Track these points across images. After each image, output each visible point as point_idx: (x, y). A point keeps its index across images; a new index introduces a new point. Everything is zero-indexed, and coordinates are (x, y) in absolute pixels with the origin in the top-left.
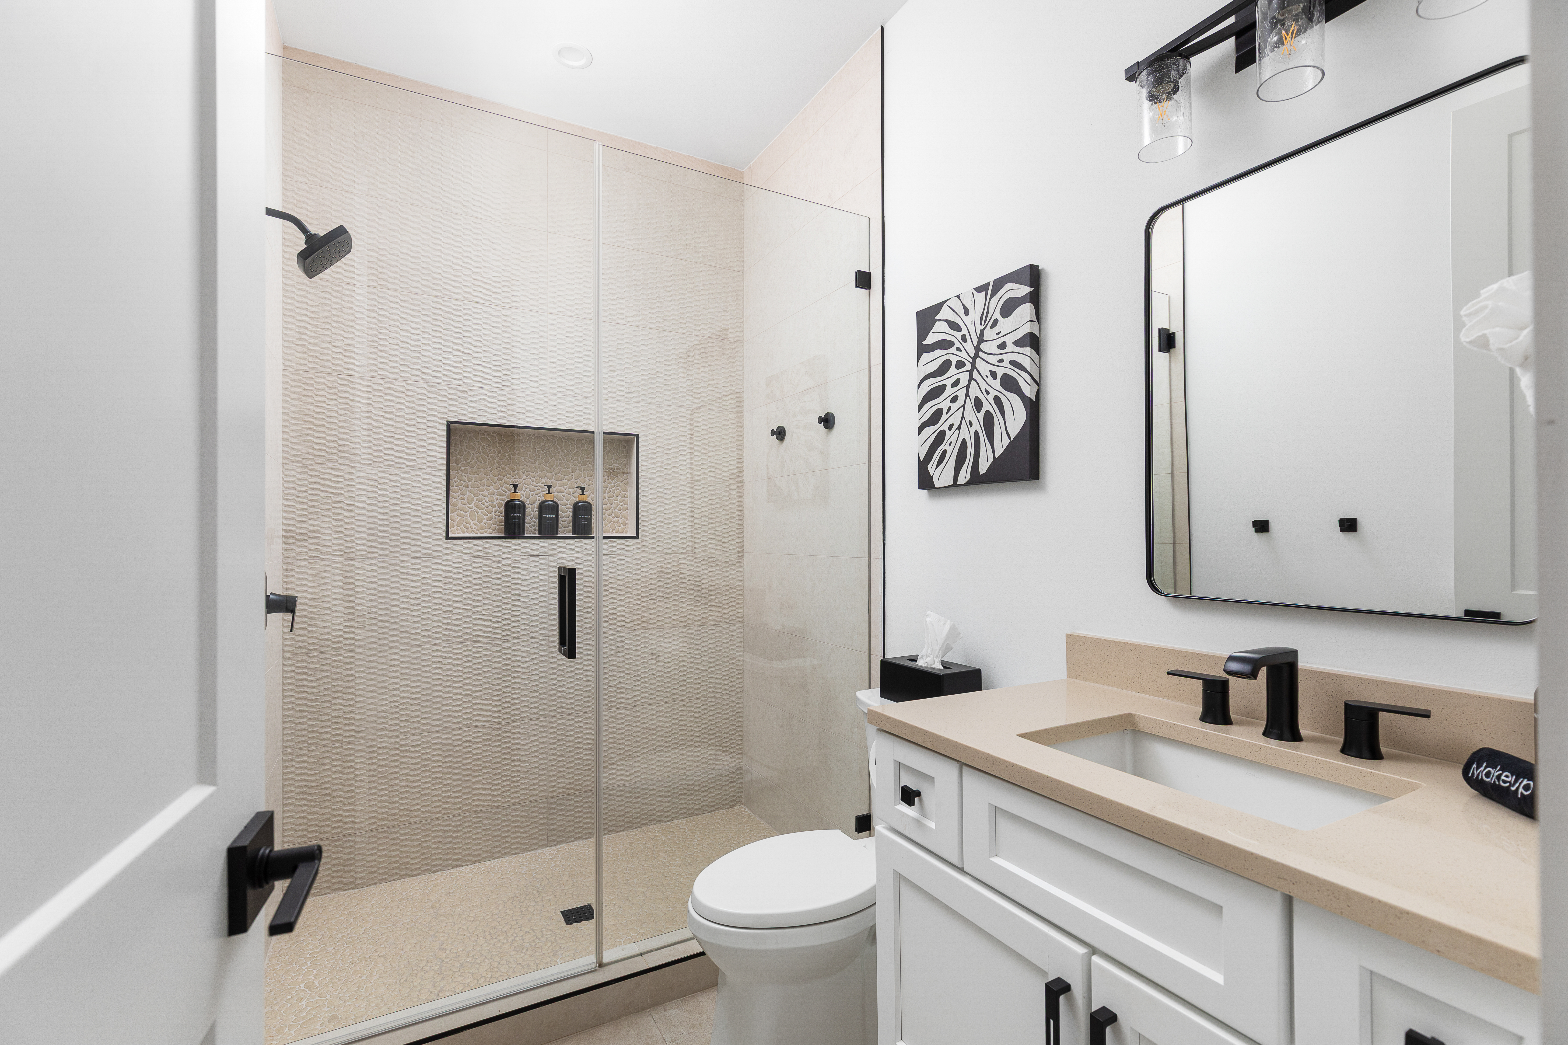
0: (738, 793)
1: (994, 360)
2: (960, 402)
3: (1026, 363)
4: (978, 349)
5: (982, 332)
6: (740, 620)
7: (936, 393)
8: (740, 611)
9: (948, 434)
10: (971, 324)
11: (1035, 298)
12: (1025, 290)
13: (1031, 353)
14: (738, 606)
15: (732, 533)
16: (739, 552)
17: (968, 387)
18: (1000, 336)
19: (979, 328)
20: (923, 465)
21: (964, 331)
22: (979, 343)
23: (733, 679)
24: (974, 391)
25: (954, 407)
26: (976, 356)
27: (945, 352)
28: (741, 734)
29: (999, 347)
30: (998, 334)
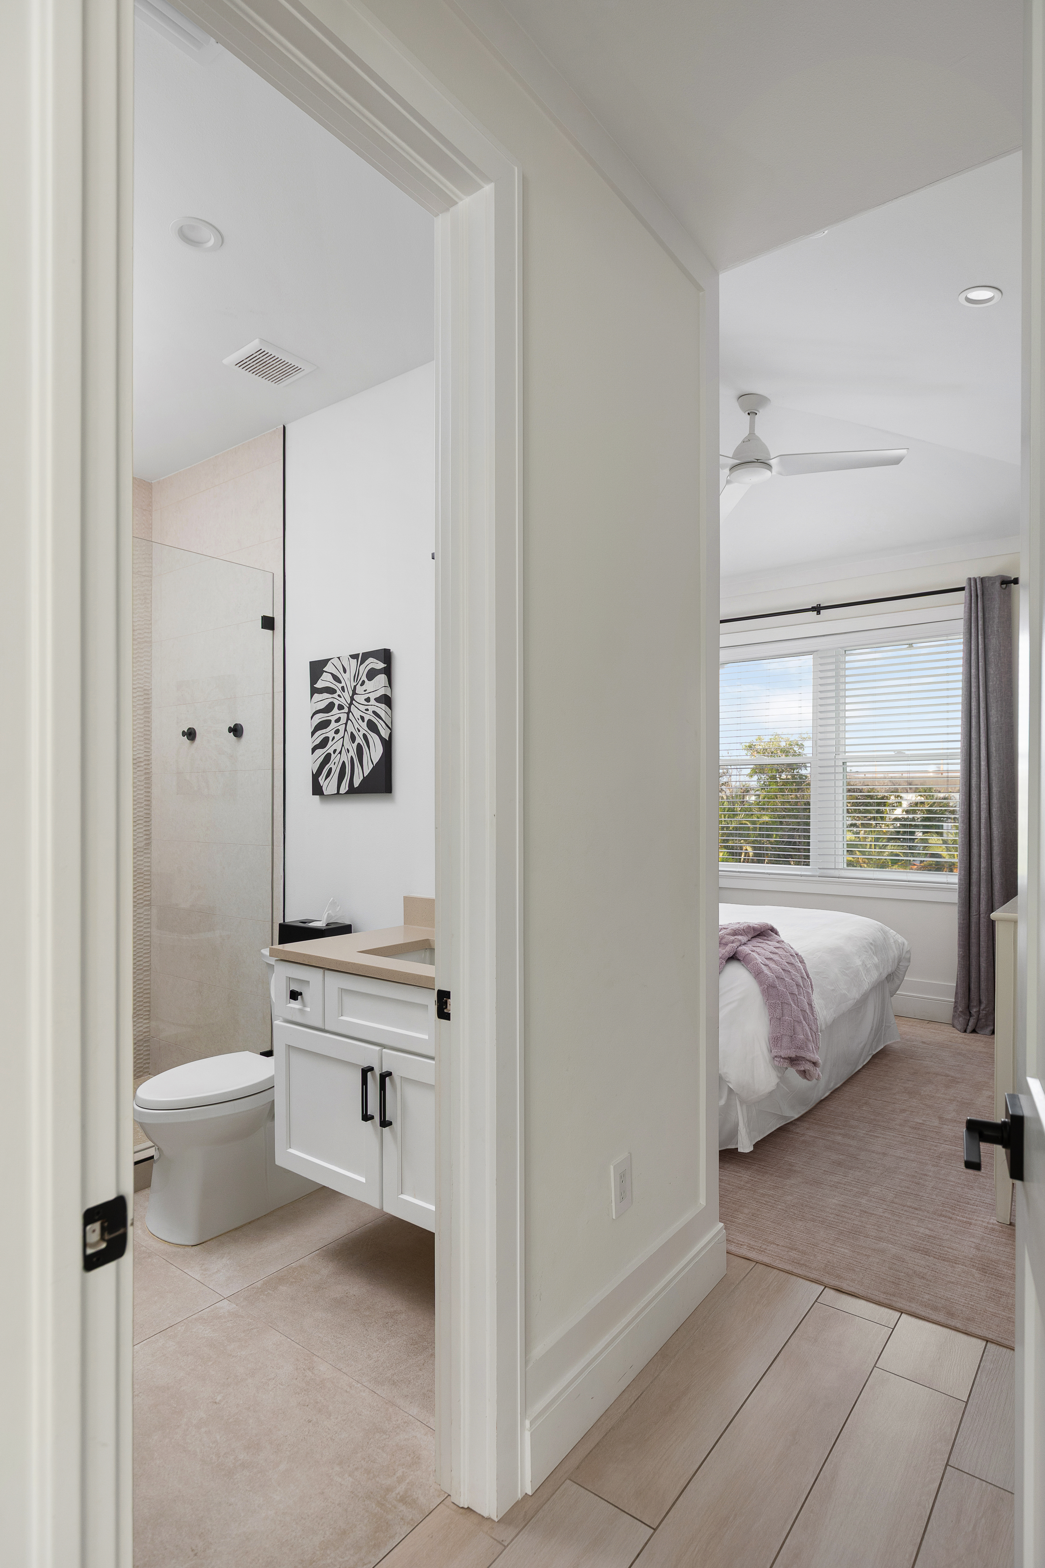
0: (145, 1064)
1: (363, 708)
2: (341, 734)
3: (383, 714)
4: (352, 699)
5: (355, 687)
6: (147, 903)
7: (324, 725)
8: (147, 894)
9: (333, 756)
10: (347, 679)
11: (388, 672)
12: (380, 665)
13: (385, 708)
14: (145, 890)
15: (139, 822)
16: (146, 839)
17: (346, 724)
18: (366, 692)
19: (354, 684)
20: (315, 777)
21: (343, 684)
22: (353, 695)
23: (141, 959)
24: (350, 728)
25: (337, 737)
26: (351, 704)
27: (330, 696)
28: (148, 1009)
29: (365, 700)
30: (365, 691)
